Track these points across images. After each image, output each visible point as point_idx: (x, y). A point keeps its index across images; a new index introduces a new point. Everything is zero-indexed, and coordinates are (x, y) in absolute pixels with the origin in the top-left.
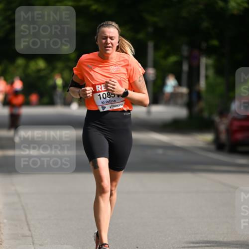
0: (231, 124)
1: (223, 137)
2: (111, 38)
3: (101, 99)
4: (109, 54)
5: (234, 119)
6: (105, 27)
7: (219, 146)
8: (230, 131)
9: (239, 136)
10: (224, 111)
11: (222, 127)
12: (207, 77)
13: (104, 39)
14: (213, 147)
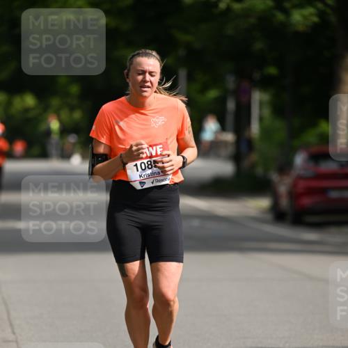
0: (295, 185)
1: (284, 202)
2: (151, 74)
3: (138, 171)
4: (145, 97)
5: (300, 178)
6: (142, 57)
7: (278, 215)
8: (294, 195)
9: (307, 201)
10: (285, 167)
11: (283, 189)
12: (261, 119)
13: (140, 74)
14: (269, 217)
